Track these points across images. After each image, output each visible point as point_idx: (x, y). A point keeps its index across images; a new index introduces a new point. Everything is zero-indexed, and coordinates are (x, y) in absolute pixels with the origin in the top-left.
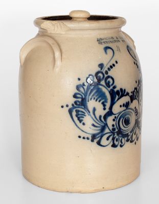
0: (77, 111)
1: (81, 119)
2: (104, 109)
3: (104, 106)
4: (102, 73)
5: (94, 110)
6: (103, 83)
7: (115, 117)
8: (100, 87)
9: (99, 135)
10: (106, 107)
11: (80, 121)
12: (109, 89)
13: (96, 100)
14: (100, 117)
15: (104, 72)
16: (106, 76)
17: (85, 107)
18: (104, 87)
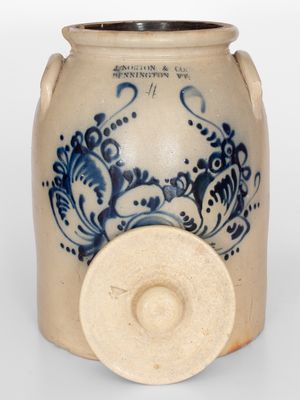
0: (59, 197)
1: (63, 212)
2: (100, 202)
3: (99, 195)
4: (98, 132)
5: (82, 200)
6: (97, 150)
7: (123, 223)
8: (92, 157)
9: (91, 250)
10: (102, 199)
11: (63, 216)
12: (109, 165)
13: (85, 183)
14: (92, 215)
15: (102, 131)
16: (104, 138)
17: (69, 192)
18: (100, 159)
